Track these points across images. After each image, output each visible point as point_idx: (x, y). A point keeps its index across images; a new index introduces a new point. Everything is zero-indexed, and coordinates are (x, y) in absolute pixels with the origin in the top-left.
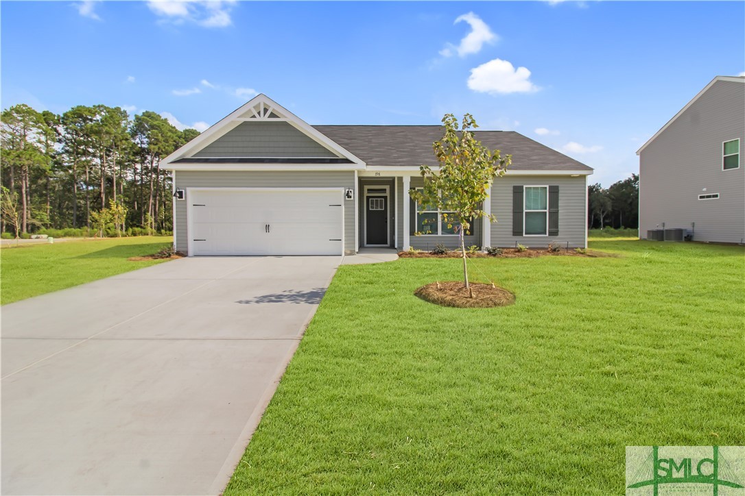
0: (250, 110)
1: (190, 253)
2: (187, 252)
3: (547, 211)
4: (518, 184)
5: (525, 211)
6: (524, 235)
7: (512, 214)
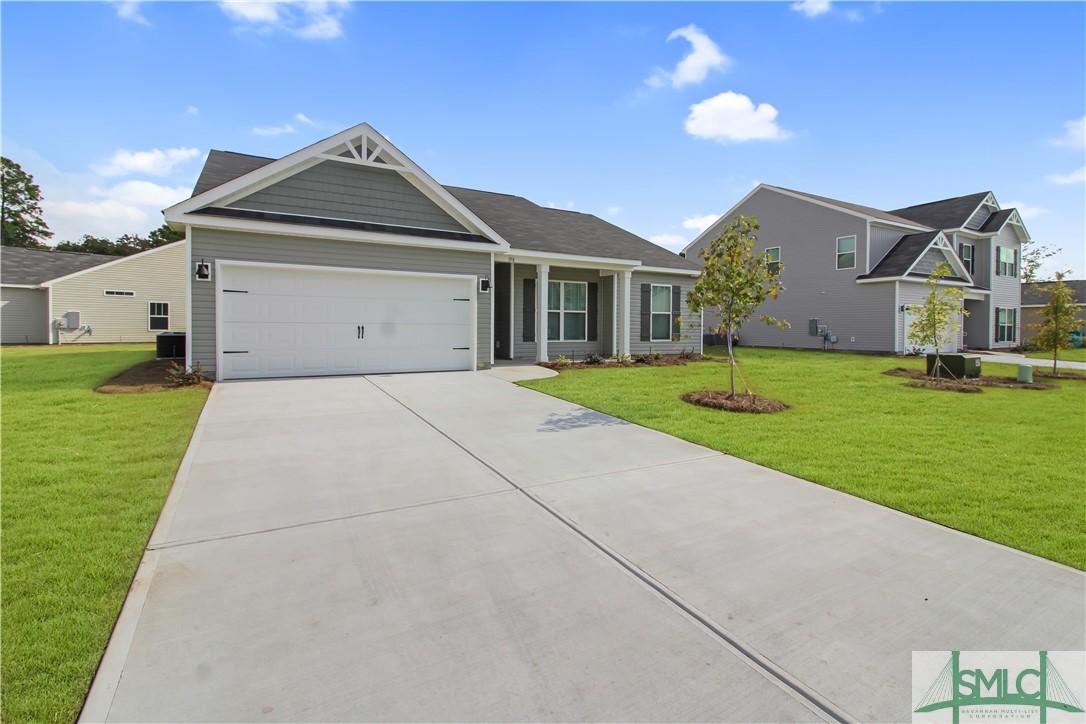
0: (344, 144)
1: (220, 375)
2: (214, 373)
3: (670, 313)
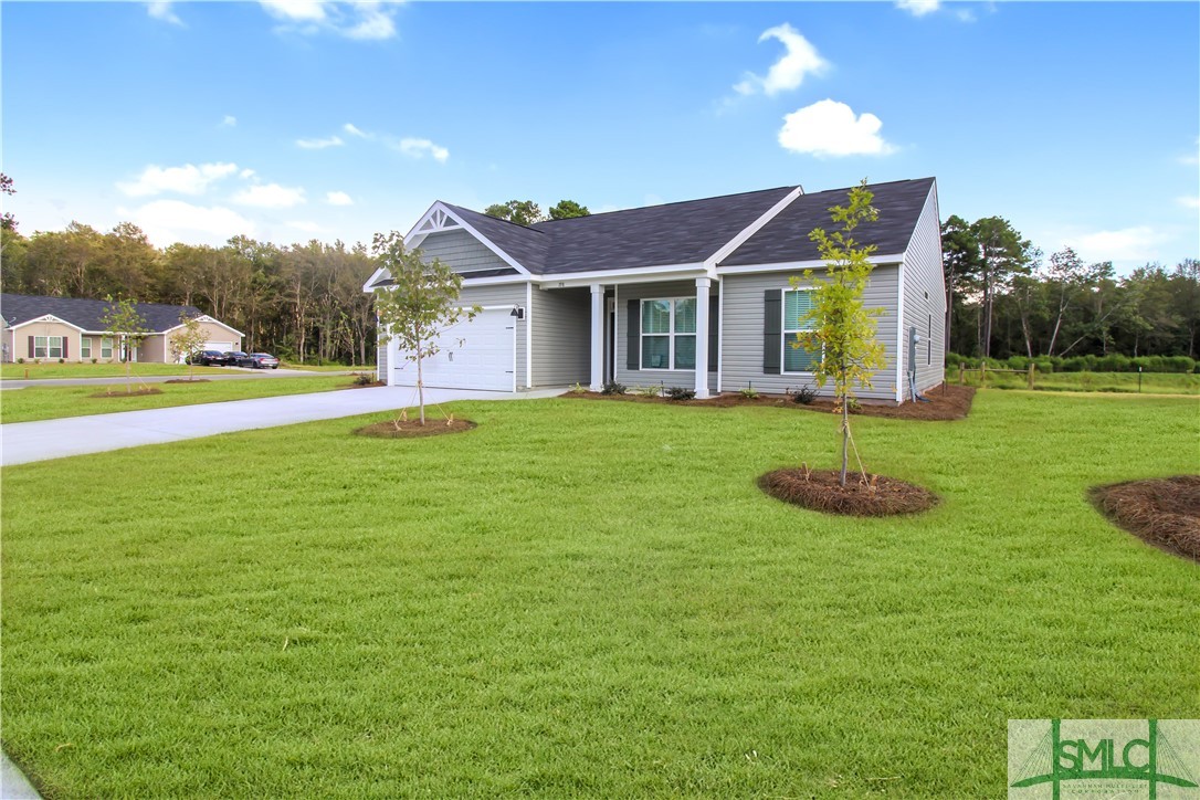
4: (772, 285)
5: (783, 331)
6: (782, 372)
7: (762, 337)
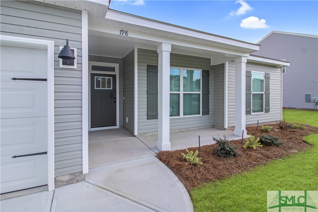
3: (264, 93)
